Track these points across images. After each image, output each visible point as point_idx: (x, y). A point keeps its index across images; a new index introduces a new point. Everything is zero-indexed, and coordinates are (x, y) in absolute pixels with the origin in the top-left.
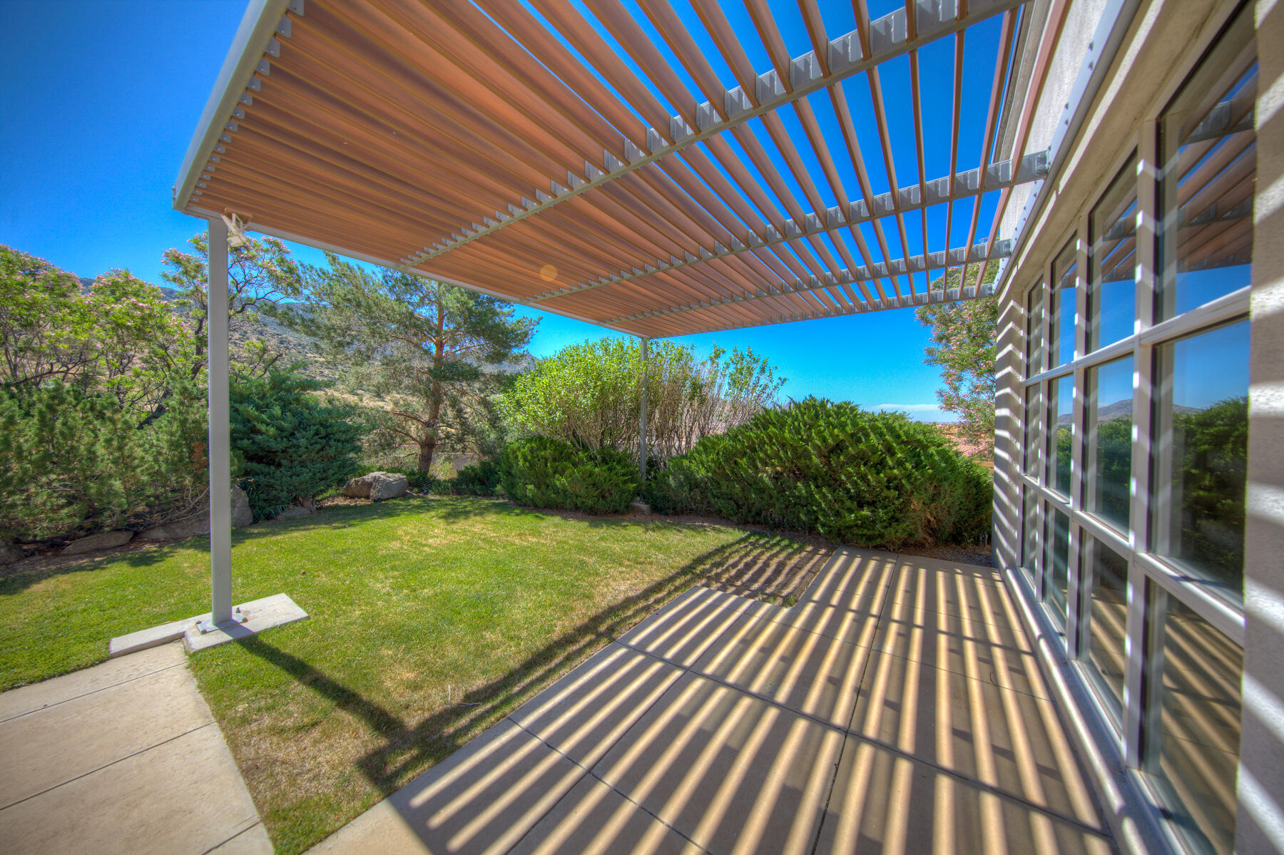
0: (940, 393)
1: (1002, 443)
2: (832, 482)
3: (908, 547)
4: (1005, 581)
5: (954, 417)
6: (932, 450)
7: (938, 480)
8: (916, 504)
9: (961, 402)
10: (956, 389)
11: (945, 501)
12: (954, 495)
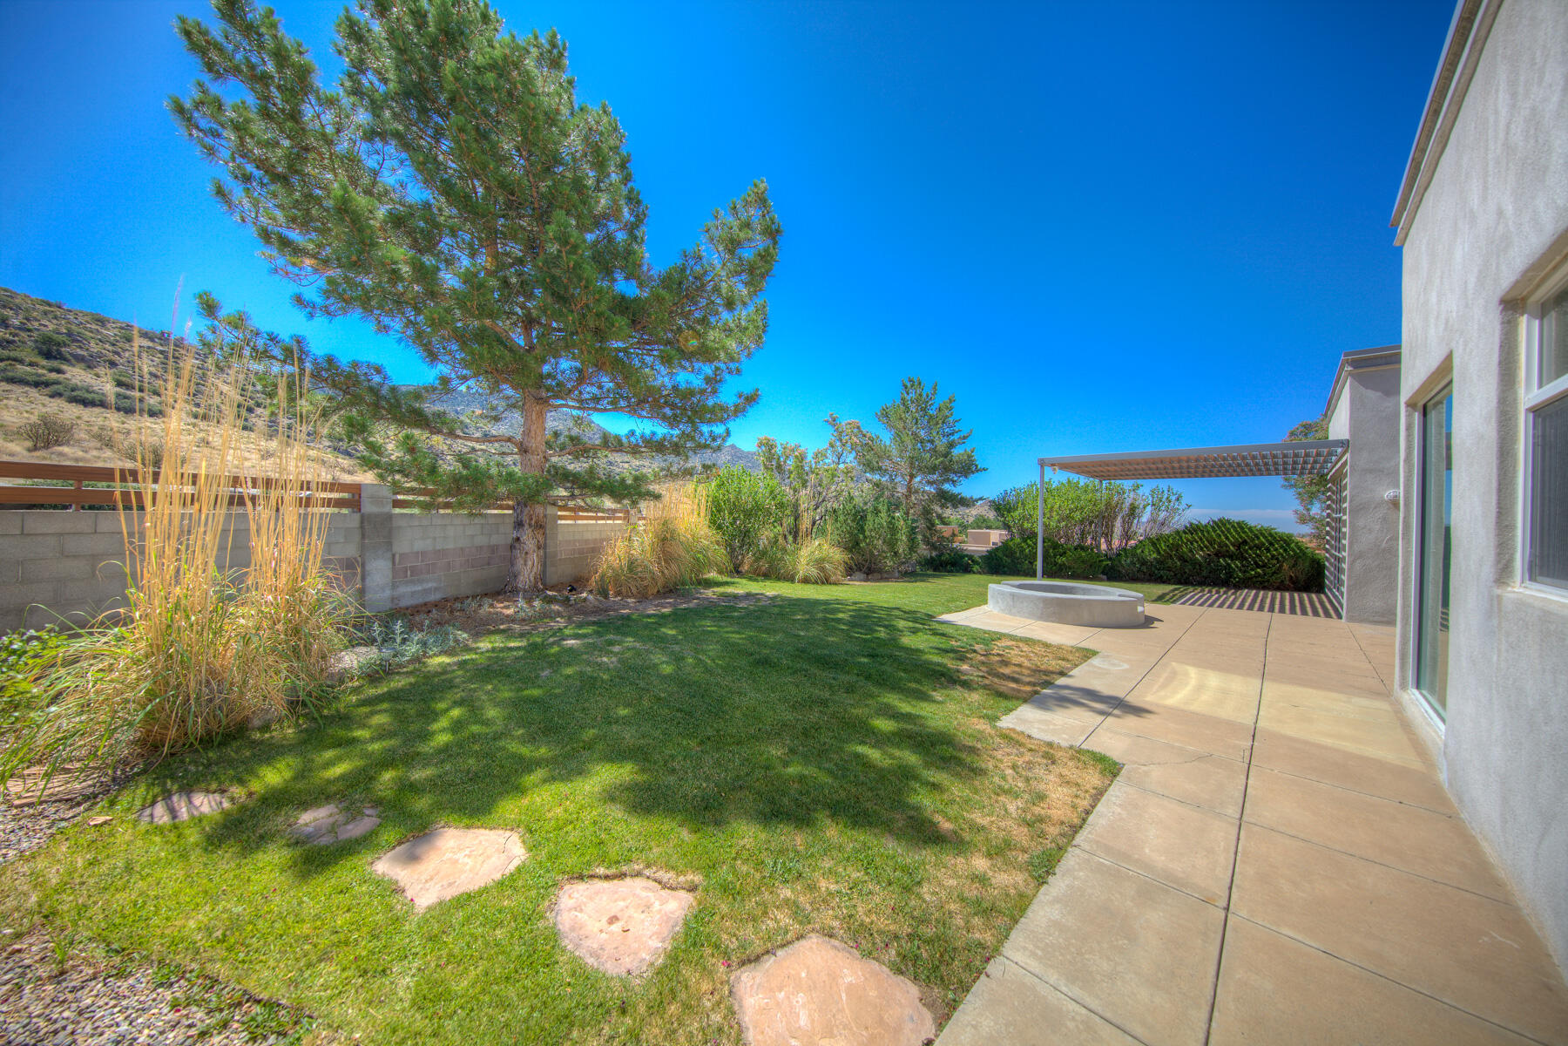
0: (1296, 512)
1: (1328, 542)
2: (1242, 558)
3: (1281, 587)
4: (1327, 597)
5: (1307, 529)
6: (1293, 545)
7: (1296, 558)
8: (1285, 566)
9: (1312, 519)
10: (1308, 510)
11: (1300, 567)
12: (1304, 566)
